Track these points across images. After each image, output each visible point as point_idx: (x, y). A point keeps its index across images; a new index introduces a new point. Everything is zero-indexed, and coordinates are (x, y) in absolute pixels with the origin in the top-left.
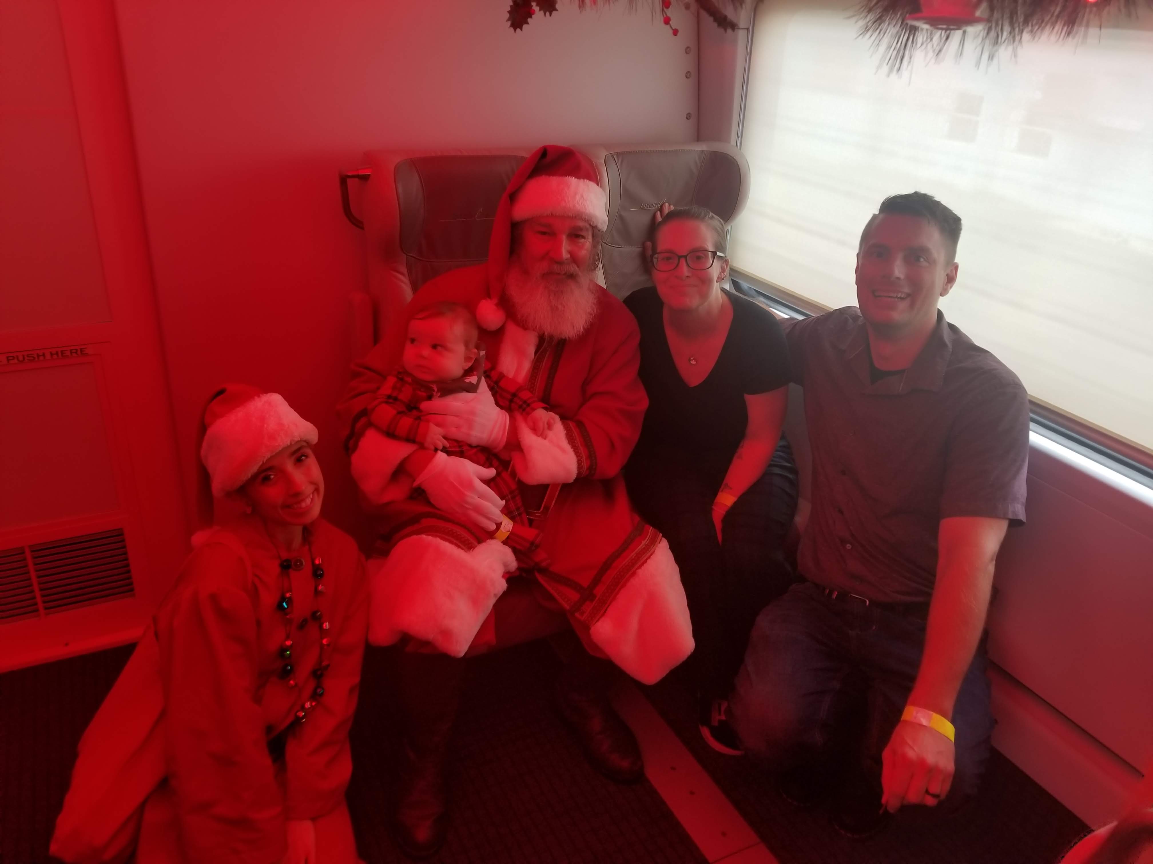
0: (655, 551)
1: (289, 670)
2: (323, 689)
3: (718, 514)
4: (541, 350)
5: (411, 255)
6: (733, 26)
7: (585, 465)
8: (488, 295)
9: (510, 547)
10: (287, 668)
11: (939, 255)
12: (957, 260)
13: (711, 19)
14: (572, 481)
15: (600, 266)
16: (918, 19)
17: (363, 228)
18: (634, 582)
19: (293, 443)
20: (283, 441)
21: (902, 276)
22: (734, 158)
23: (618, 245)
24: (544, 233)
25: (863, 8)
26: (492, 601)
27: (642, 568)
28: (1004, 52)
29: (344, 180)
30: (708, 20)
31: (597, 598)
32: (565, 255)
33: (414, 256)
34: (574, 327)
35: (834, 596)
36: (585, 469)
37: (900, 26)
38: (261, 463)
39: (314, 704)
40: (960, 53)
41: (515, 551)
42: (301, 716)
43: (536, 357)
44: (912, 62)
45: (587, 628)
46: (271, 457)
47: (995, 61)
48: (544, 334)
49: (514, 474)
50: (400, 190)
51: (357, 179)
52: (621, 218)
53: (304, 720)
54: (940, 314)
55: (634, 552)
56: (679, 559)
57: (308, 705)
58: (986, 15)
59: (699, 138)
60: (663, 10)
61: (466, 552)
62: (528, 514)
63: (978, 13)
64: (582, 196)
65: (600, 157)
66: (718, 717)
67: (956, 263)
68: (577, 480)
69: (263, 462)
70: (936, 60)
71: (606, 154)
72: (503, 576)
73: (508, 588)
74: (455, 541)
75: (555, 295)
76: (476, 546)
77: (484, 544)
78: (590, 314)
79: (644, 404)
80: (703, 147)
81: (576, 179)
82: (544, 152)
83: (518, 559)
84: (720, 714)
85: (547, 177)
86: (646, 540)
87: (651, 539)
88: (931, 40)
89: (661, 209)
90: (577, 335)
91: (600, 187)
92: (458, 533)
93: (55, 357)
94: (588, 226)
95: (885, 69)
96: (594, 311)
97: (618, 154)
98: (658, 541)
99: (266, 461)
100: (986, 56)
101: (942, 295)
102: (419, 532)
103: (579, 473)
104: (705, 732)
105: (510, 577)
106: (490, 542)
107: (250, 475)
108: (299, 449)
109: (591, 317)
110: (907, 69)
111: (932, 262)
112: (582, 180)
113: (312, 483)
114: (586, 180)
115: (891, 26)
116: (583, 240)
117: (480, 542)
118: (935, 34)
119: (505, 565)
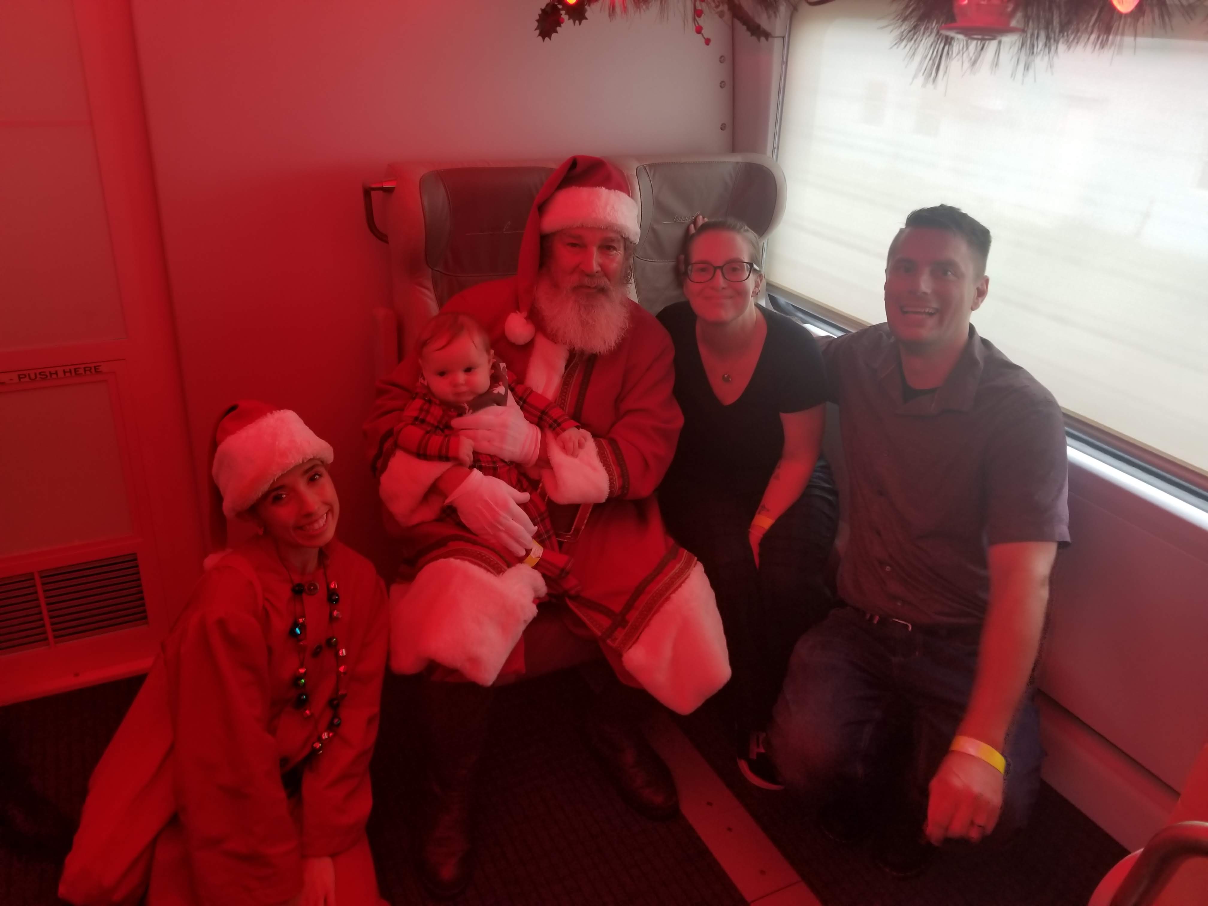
0: (689, 575)
1: (303, 699)
2: (340, 719)
3: (755, 536)
4: (572, 365)
5: (437, 269)
6: (767, 35)
7: (617, 484)
8: (517, 308)
9: (540, 571)
10: (302, 697)
11: (967, 268)
12: (988, 273)
13: (745, 28)
14: (604, 501)
15: (632, 281)
16: (950, 29)
17: (387, 242)
18: (668, 607)
19: (305, 461)
20: (295, 459)
21: (928, 291)
22: (769, 170)
23: (651, 259)
24: (574, 245)
25: (899, 17)
26: (522, 628)
27: (677, 592)
28: (1040, 62)
29: (367, 192)
30: (741, 29)
31: (630, 624)
32: (596, 268)
33: (440, 270)
34: (605, 342)
35: (875, 621)
36: (618, 488)
37: (936, 35)
38: (272, 482)
39: (331, 735)
40: (996, 64)
41: (544, 576)
42: (318, 747)
43: (566, 372)
44: (948, 72)
45: (619, 656)
46: (282, 475)
47: (1031, 72)
48: (574, 349)
49: (543, 495)
50: (426, 203)
51: (381, 192)
52: (654, 231)
53: (321, 752)
54: (972, 329)
55: (668, 577)
56: (715, 584)
57: (325, 736)
58: (1021, 26)
59: (734, 148)
60: (694, 19)
61: (496, 576)
62: (558, 535)
63: (1013, 23)
64: (613, 207)
65: (632, 169)
66: (756, 750)
67: (986, 276)
68: (609, 500)
69: (274, 480)
70: (972, 70)
71: (637, 166)
72: (534, 602)
73: (538, 614)
74: (484, 565)
75: (585, 309)
76: (506, 570)
77: (513, 568)
78: (622, 329)
79: (680, 422)
80: (738, 158)
81: (607, 190)
82: (574, 163)
83: (547, 584)
84: (758, 746)
85: (577, 188)
86: (680, 564)
87: (686, 562)
88: (967, 48)
89: (695, 222)
90: (608, 350)
91: (632, 198)
92: (487, 557)
93: (68, 374)
94: (620, 238)
95: (921, 79)
96: (626, 326)
97: (651, 166)
98: (693, 564)
99: (277, 479)
100: (1021, 66)
101: (973, 309)
102: (446, 556)
103: (611, 493)
104: (743, 765)
105: (540, 603)
106: (519, 566)
107: (260, 494)
108: (313, 467)
109: (623, 331)
110: (943, 79)
111: (959, 276)
112: (613, 191)
113: (325, 503)
114: (617, 191)
115: (927, 34)
116: (615, 252)
117: (509, 566)
118: (971, 44)
119: (535, 590)
